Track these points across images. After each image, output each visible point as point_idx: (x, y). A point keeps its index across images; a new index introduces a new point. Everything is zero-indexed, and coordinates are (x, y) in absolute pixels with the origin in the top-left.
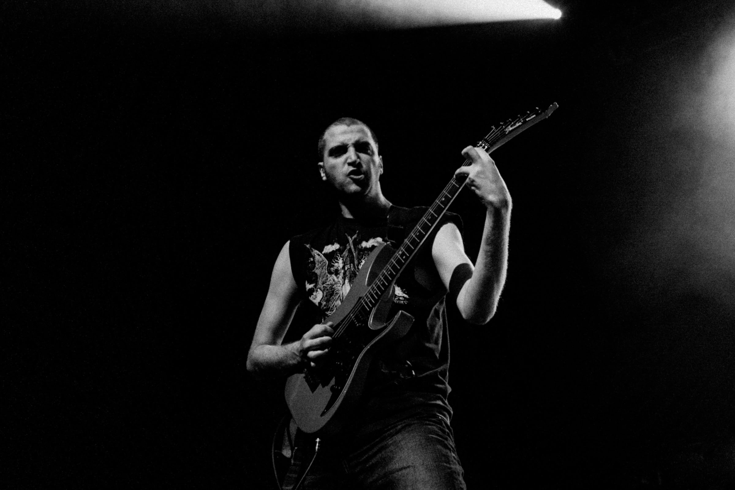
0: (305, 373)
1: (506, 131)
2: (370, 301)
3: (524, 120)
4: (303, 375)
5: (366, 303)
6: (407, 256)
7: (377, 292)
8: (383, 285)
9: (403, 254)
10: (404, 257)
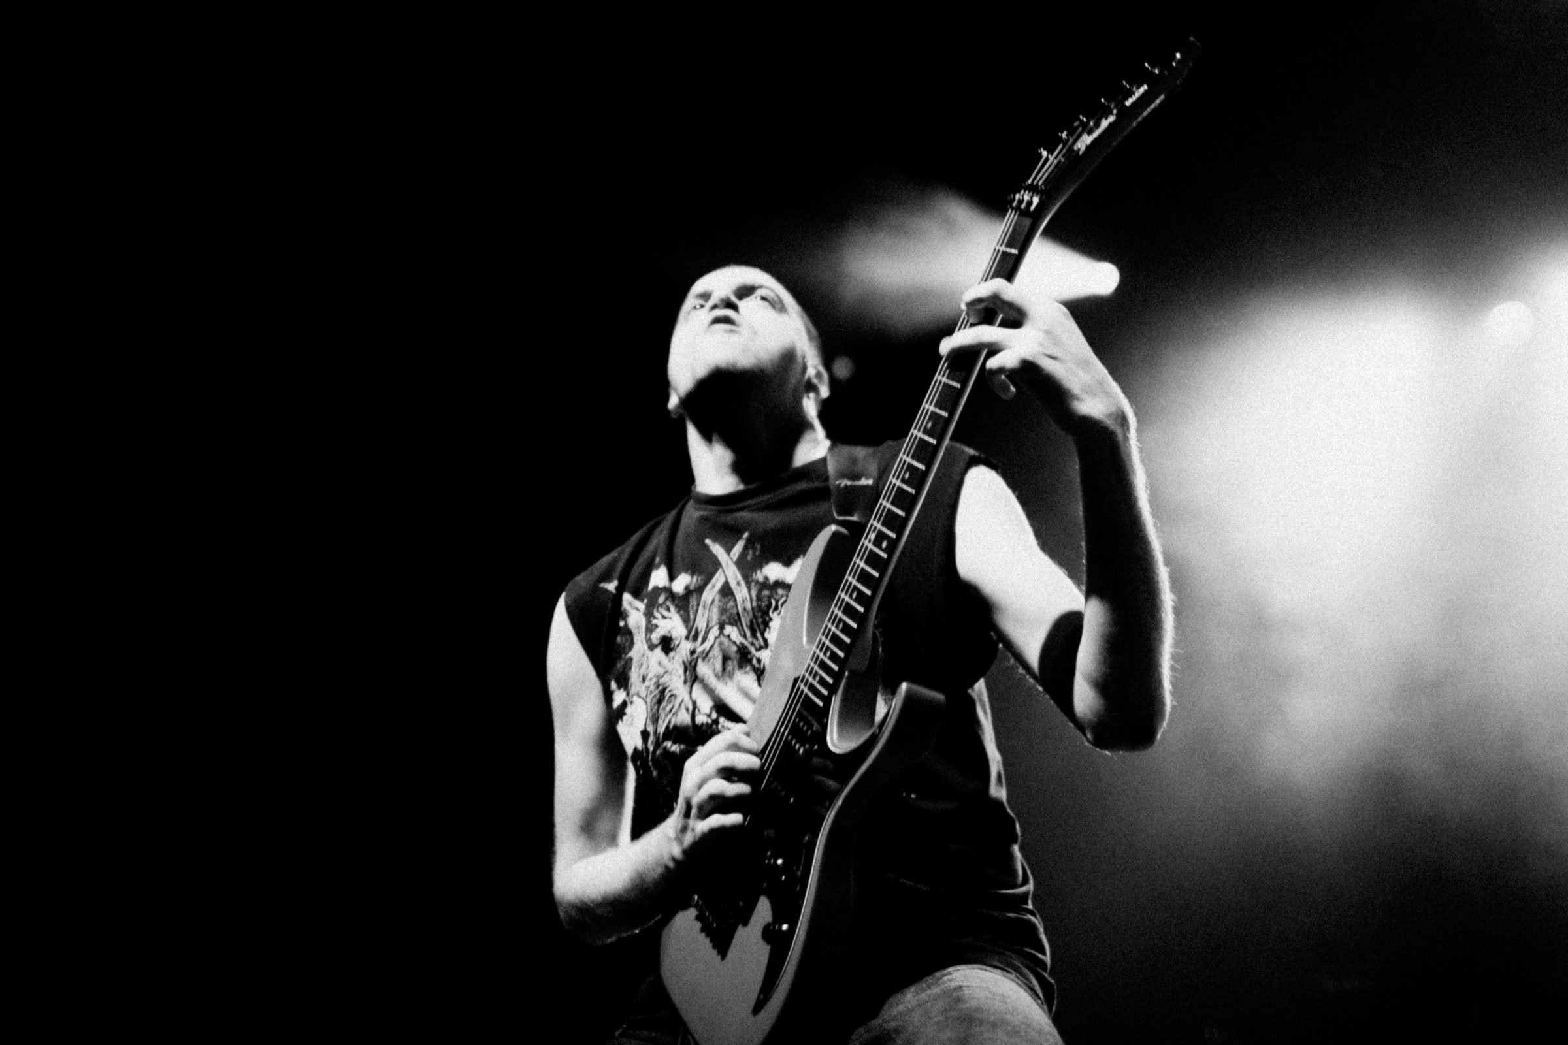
0: (696, 906)
1: (1079, 150)
2: (822, 682)
3: (1119, 107)
4: (692, 912)
5: (812, 688)
6: (892, 538)
7: (833, 653)
8: (846, 629)
9: (881, 537)
10: (884, 545)
